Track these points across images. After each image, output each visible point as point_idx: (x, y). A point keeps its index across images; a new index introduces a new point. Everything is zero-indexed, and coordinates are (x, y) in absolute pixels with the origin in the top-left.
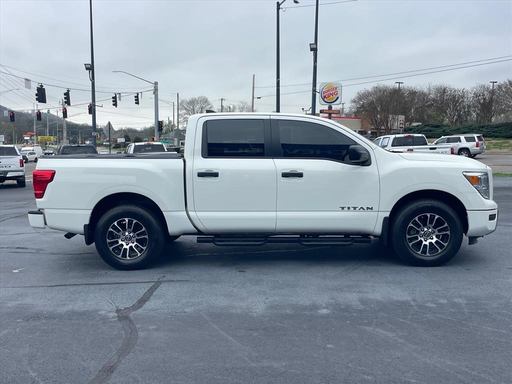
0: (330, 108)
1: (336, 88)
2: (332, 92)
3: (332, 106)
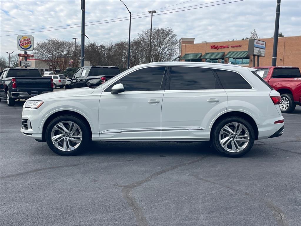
0: (26, 53)
1: (30, 39)
2: (26, 42)
3: (28, 51)
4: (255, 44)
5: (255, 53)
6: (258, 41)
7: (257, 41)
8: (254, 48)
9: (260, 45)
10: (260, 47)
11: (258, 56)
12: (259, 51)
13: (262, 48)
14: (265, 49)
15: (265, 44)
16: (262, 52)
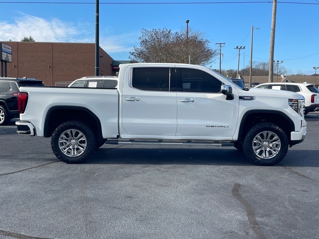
4: (3, 48)
5: (4, 59)
6: (6, 45)
7: (4, 44)
8: (3, 52)
9: (7, 49)
10: (7, 52)
11: (6, 62)
12: (7, 56)
13: (9, 52)
14: (11, 54)
15: (11, 49)
16: (9, 58)
